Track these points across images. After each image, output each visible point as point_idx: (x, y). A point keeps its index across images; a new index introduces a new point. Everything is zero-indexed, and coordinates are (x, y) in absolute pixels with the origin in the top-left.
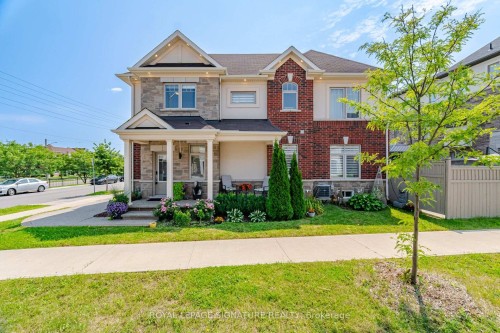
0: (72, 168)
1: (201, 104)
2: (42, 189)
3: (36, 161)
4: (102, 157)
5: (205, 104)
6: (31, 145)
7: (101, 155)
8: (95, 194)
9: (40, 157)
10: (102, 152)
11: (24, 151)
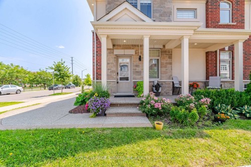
0: (37, 81)
1: (158, 15)
2: (19, 92)
3: (15, 74)
4: (59, 71)
5: (161, 15)
6: (12, 65)
7: (58, 68)
8: (54, 95)
9: (18, 72)
10: (60, 67)
11: (8, 68)
